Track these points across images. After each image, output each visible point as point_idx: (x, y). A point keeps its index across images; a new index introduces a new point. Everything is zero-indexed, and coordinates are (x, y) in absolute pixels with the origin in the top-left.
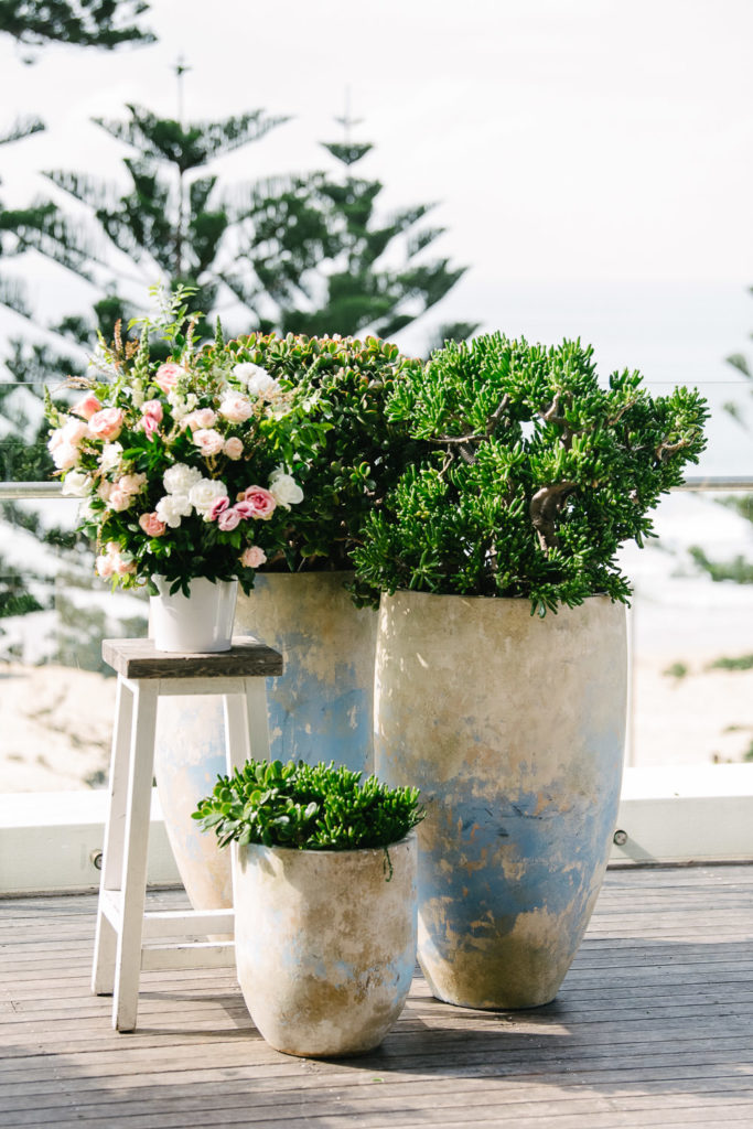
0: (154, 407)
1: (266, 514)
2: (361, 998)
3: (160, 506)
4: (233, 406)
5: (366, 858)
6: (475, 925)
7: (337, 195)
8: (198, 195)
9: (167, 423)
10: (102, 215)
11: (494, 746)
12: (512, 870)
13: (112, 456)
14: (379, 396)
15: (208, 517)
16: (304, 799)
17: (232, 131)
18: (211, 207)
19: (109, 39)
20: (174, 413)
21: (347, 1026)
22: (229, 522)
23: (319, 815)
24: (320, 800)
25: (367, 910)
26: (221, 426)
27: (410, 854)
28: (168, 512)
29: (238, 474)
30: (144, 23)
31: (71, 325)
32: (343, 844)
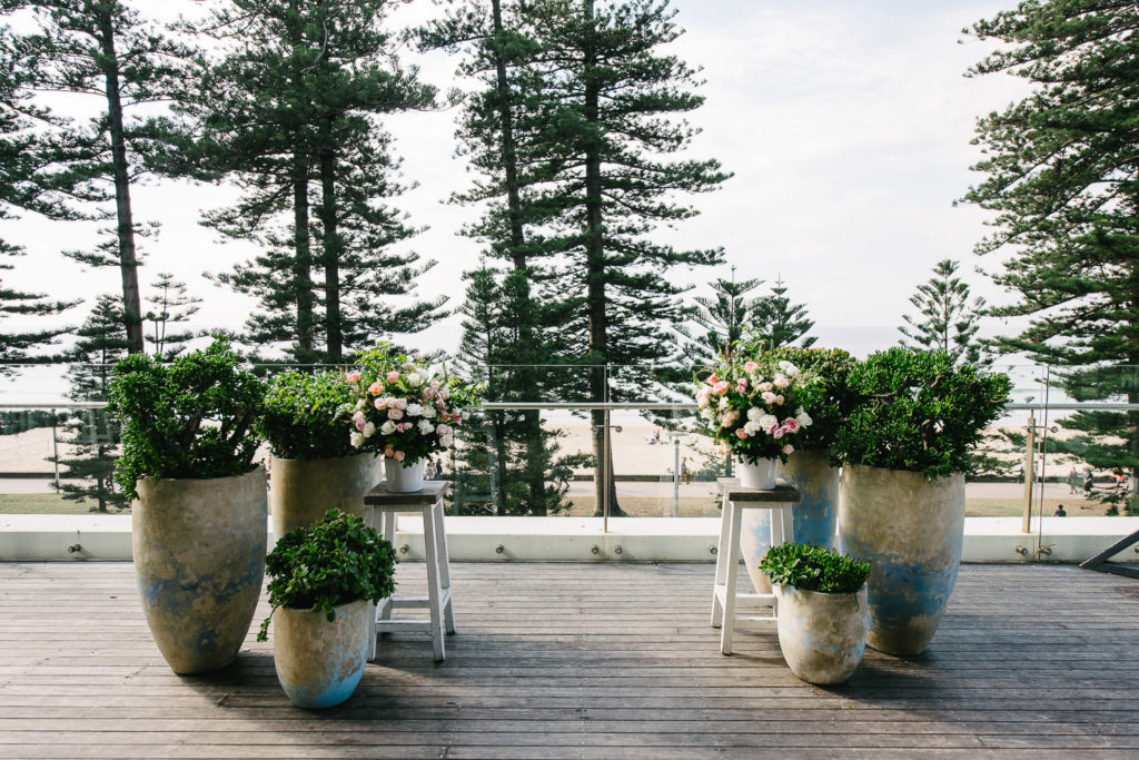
0: (743, 381)
1: (795, 431)
2: (841, 662)
3: (746, 426)
4: (780, 381)
5: (845, 597)
6: (890, 619)
7: (776, 302)
8: (737, 303)
9: (749, 388)
10: (710, 309)
11: (903, 540)
12: (909, 597)
13: (724, 402)
14: (843, 375)
15: (768, 432)
16: (814, 566)
17: (748, 285)
18: (741, 306)
19: (713, 263)
20: (753, 384)
21: (834, 673)
22: (778, 434)
23: (822, 575)
24: (822, 568)
25: (845, 622)
26: (775, 390)
27: (864, 595)
28: (749, 429)
29: (782, 412)
30: (723, 258)
31: (701, 339)
32: (834, 590)
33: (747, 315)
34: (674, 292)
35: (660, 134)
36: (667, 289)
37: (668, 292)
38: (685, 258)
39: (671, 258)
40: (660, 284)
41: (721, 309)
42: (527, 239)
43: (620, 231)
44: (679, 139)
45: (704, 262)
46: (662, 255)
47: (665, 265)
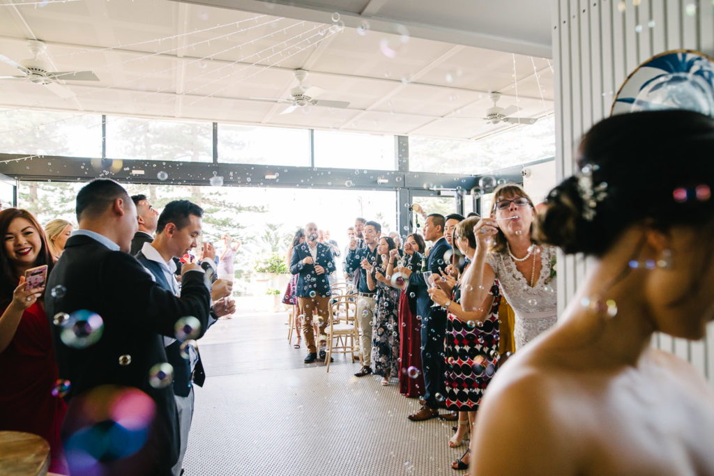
33: (281, 241)
34: (242, 228)
35: (233, 142)
36: (238, 226)
37: (239, 227)
38: (249, 209)
39: (240, 209)
40: (235, 224)
41: (267, 237)
42: (158, 198)
43: (211, 194)
44: (243, 145)
45: (258, 211)
46: (235, 207)
47: (237, 213)
